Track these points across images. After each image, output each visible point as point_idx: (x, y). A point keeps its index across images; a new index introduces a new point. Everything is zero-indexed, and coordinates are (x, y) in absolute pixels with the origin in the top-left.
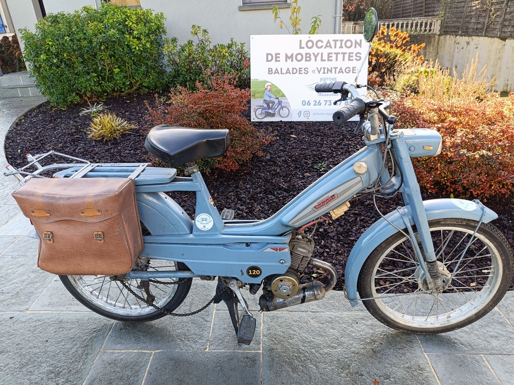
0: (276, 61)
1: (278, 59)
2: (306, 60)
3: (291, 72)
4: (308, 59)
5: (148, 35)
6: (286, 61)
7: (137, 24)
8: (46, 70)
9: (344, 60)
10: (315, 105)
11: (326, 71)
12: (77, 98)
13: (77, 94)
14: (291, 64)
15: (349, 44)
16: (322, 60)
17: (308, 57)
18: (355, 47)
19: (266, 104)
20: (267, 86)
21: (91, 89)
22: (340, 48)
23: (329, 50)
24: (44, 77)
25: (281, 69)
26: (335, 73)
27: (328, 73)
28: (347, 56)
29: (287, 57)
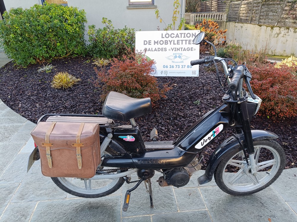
0: (149, 44)
1: (150, 43)
2: (165, 44)
3: (157, 50)
4: (166, 43)
5: (77, 23)
6: (154, 44)
7: (70, 16)
9: (186, 44)
10: (170, 68)
12: (34, 61)
13: (34, 59)
14: (157, 46)
15: (188, 35)
16: (174, 44)
17: (166, 42)
18: (192, 37)
21: (43, 55)
22: (184, 37)
23: (177, 38)
25: (152, 48)
26: (181, 51)
27: (177, 51)
28: (187, 42)
29: (155, 42)
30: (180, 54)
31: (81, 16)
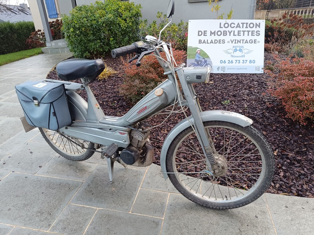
0: (204, 35)
1: (205, 34)
2: (224, 35)
3: (214, 42)
4: (225, 34)
5: (131, 18)
6: (211, 35)
7: (125, 11)
8: (73, 38)
9: (248, 35)
10: (229, 63)
11: (237, 42)
13: (89, 52)
14: (213, 38)
15: (252, 25)
16: (234, 35)
17: (225, 33)
18: (256, 27)
19: (197, 62)
20: (198, 51)
22: (246, 28)
23: (238, 29)
24: (72, 42)
25: (207, 40)
26: (243, 43)
27: (238, 43)
28: (250, 33)
29: (211, 33)
30: (241, 47)
31: (136, 11)
